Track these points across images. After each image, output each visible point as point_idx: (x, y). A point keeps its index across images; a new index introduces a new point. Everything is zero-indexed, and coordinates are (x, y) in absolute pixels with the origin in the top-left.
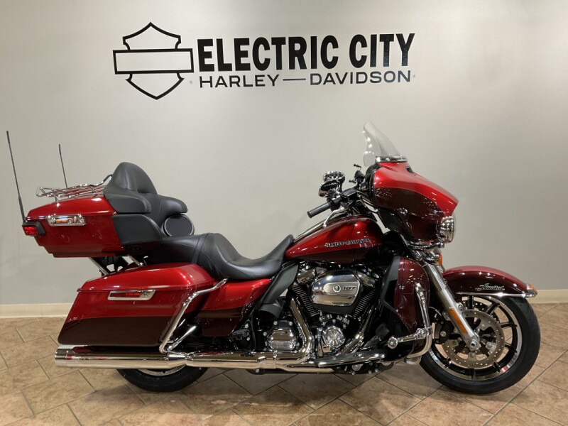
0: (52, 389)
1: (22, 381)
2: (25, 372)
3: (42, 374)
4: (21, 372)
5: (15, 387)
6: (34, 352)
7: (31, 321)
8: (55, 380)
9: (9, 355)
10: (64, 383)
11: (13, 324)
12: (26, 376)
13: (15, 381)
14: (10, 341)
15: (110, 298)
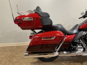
0: (20, 63)
1: (11, 61)
2: (11, 59)
3: (15, 59)
4: (10, 59)
5: (10, 63)
6: (11, 54)
7: (7, 47)
8: (20, 60)
9: (5, 55)
10: (22, 61)
11: (3, 48)
12: (12, 60)
13: (9, 61)
14: (4, 51)
15: (42, 39)
